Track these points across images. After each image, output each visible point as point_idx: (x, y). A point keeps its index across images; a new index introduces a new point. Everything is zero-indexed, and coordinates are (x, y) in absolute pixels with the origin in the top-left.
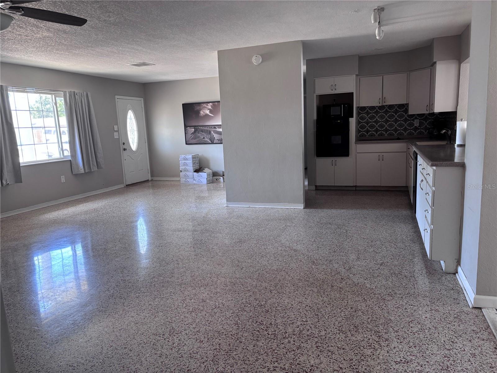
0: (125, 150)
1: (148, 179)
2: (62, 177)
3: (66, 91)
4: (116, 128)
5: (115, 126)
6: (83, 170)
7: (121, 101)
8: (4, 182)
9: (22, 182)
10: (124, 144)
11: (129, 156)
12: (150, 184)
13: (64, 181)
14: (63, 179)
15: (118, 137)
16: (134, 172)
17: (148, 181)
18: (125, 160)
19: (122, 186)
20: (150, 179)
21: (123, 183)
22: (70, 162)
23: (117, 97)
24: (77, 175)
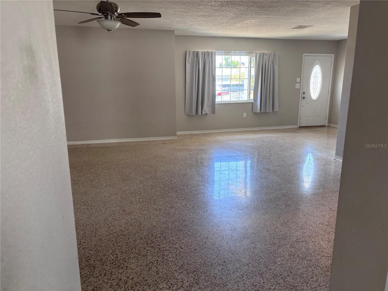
0: (304, 98)
1: (324, 125)
2: (244, 113)
3: (257, 53)
4: (298, 80)
5: (297, 79)
6: (259, 110)
7: (307, 58)
8: (203, 112)
9: (215, 114)
10: (304, 93)
11: (307, 103)
12: (326, 129)
13: (245, 117)
14: (245, 115)
15: (299, 88)
16: (310, 117)
17: (324, 126)
18: (303, 106)
19: (296, 127)
20: (327, 124)
21: (297, 125)
22: (252, 104)
23: (304, 54)
24: (256, 113)
